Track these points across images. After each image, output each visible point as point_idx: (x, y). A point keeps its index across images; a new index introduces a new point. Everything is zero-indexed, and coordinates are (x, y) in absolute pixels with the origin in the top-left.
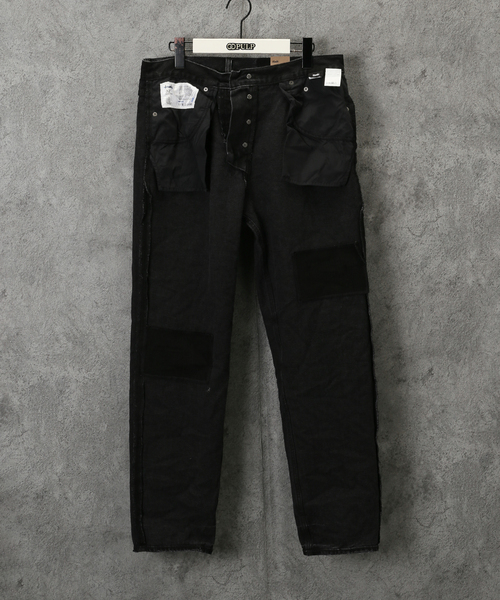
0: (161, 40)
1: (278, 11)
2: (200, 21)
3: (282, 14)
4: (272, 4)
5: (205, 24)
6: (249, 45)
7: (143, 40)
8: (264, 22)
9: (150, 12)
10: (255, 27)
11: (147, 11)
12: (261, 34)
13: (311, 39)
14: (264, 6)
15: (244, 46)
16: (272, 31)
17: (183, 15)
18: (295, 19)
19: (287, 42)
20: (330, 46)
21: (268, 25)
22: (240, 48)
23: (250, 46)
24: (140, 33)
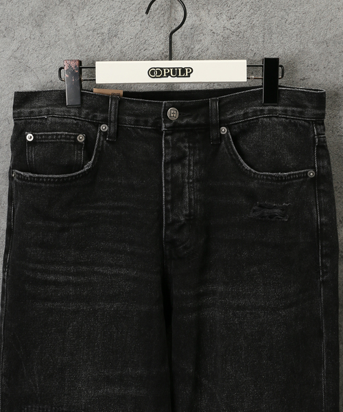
0: (45, 57)
1: (224, 21)
2: (105, 30)
3: (228, 25)
4: (214, 11)
5: (113, 35)
6: (183, 70)
7: (18, 55)
8: (202, 37)
9: (31, 14)
10: (187, 42)
11: (26, 13)
12: (195, 55)
13: (276, 60)
14: (203, 13)
15: (175, 72)
16: (213, 49)
17: (80, 21)
18: (247, 34)
19: (243, 64)
20: (299, 76)
21: (207, 40)
22: (168, 75)
23: (184, 72)
24: (14, 46)
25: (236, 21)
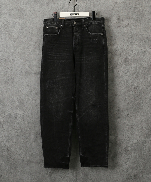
0: (49, 12)
1: (85, 4)
2: (61, 6)
4: (83, 2)
6: (77, 14)
8: (81, 7)
9: (46, 3)
10: (78, 9)
13: (95, 12)
15: (75, 14)
16: (83, 10)
17: (56, 5)
18: (90, 7)
19: (88, 13)
24: (43, 9)
25: (87, 4)
